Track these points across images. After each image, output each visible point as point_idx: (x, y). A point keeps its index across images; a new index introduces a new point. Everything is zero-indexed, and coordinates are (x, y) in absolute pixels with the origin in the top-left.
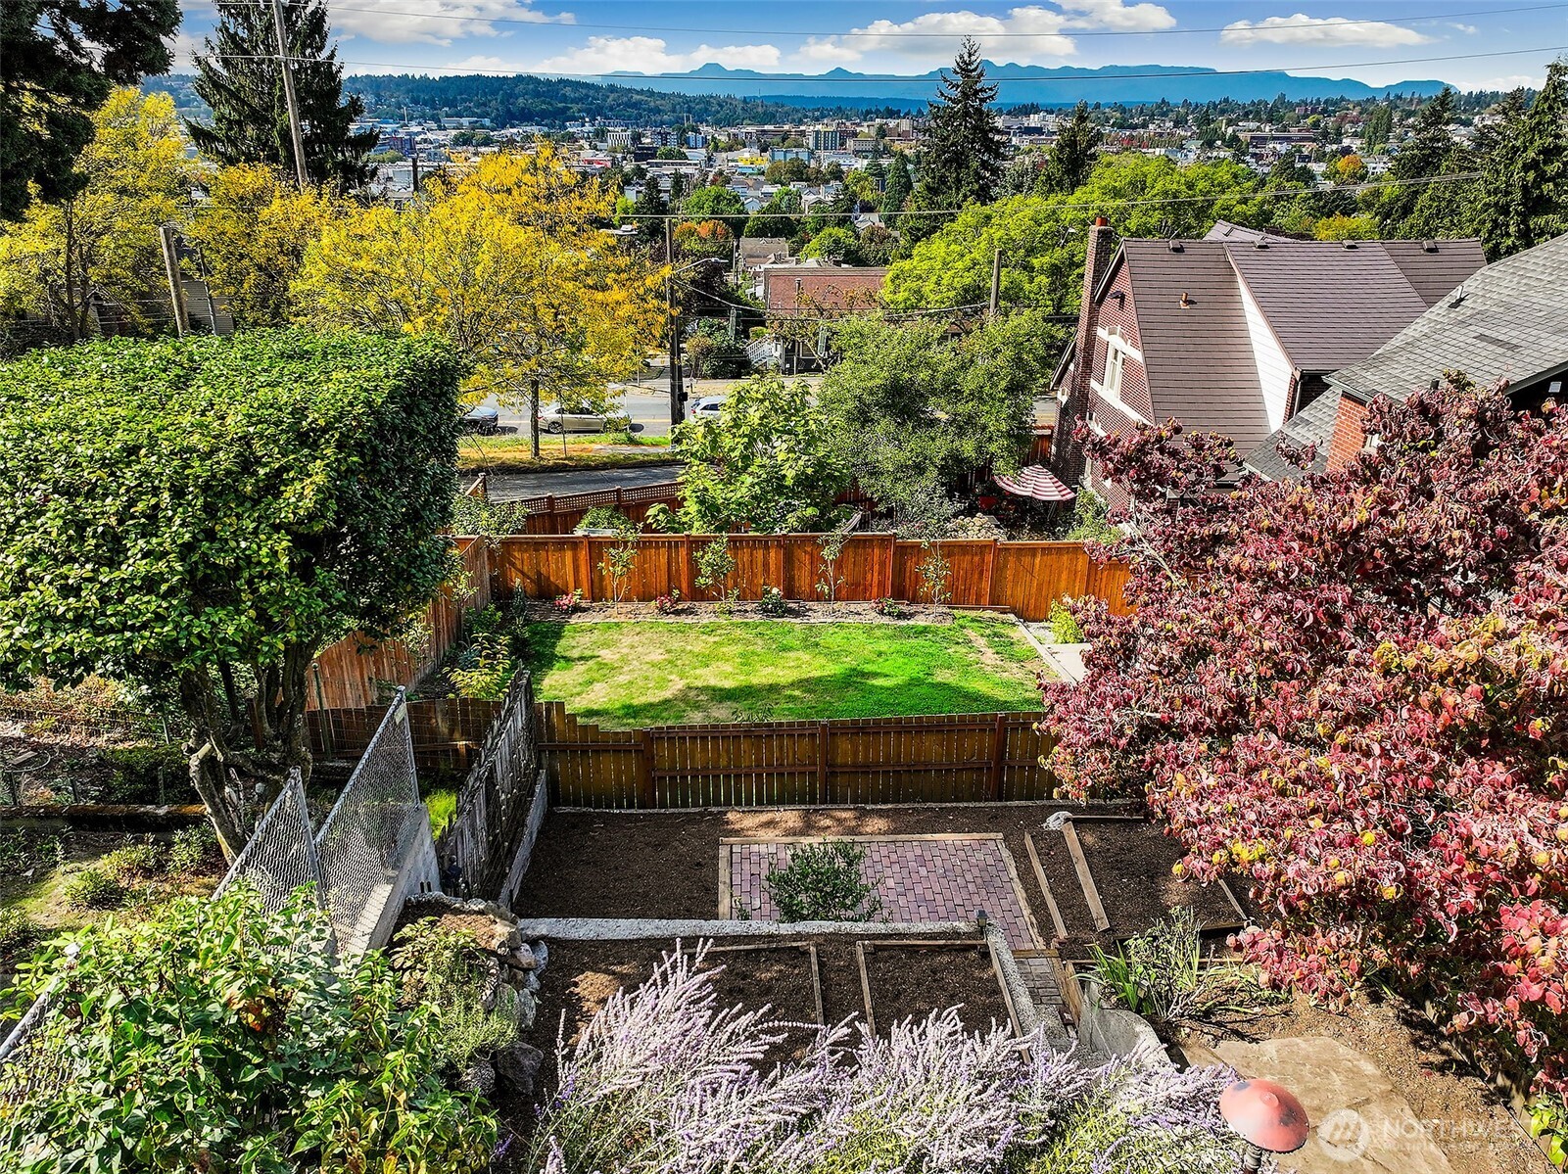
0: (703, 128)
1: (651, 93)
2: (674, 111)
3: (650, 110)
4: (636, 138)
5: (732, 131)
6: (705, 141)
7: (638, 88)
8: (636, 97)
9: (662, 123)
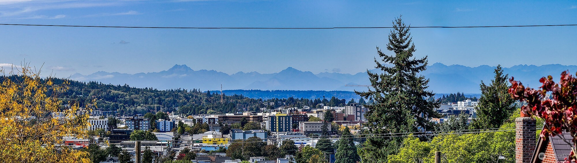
0: (172, 116)
1: (127, 89)
2: (146, 102)
3: (126, 102)
4: (113, 123)
5: (196, 117)
6: (173, 125)
7: (116, 84)
8: (113, 92)
9: (136, 112)
